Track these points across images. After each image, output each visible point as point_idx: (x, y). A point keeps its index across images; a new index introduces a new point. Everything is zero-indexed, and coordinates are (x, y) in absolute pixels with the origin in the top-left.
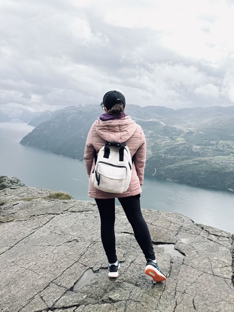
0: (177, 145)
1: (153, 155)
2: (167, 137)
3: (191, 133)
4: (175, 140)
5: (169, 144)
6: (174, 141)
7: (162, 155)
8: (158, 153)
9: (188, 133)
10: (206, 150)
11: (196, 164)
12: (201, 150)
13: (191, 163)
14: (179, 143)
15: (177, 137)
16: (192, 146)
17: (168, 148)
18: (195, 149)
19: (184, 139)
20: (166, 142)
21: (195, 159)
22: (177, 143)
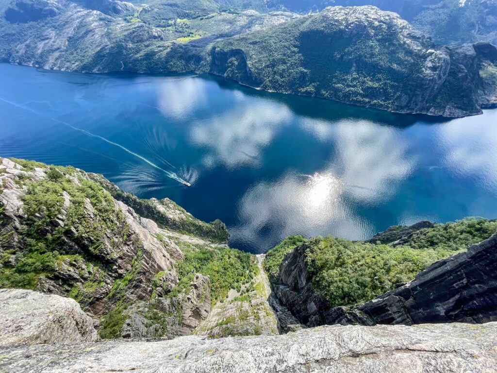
0: (135, 28)
1: (113, 45)
2: (120, 19)
3: (145, 11)
4: (131, 22)
5: (125, 28)
6: (129, 24)
7: (122, 44)
8: (117, 42)
9: (142, 11)
10: (167, 32)
11: (161, 51)
12: (161, 33)
13: (156, 50)
14: (136, 26)
15: (132, 19)
16: (152, 29)
17: (126, 33)
18: (155, 32)
19: (139, 20)
20: (121, 25)
21: (159, 45)
22: (133, 26)
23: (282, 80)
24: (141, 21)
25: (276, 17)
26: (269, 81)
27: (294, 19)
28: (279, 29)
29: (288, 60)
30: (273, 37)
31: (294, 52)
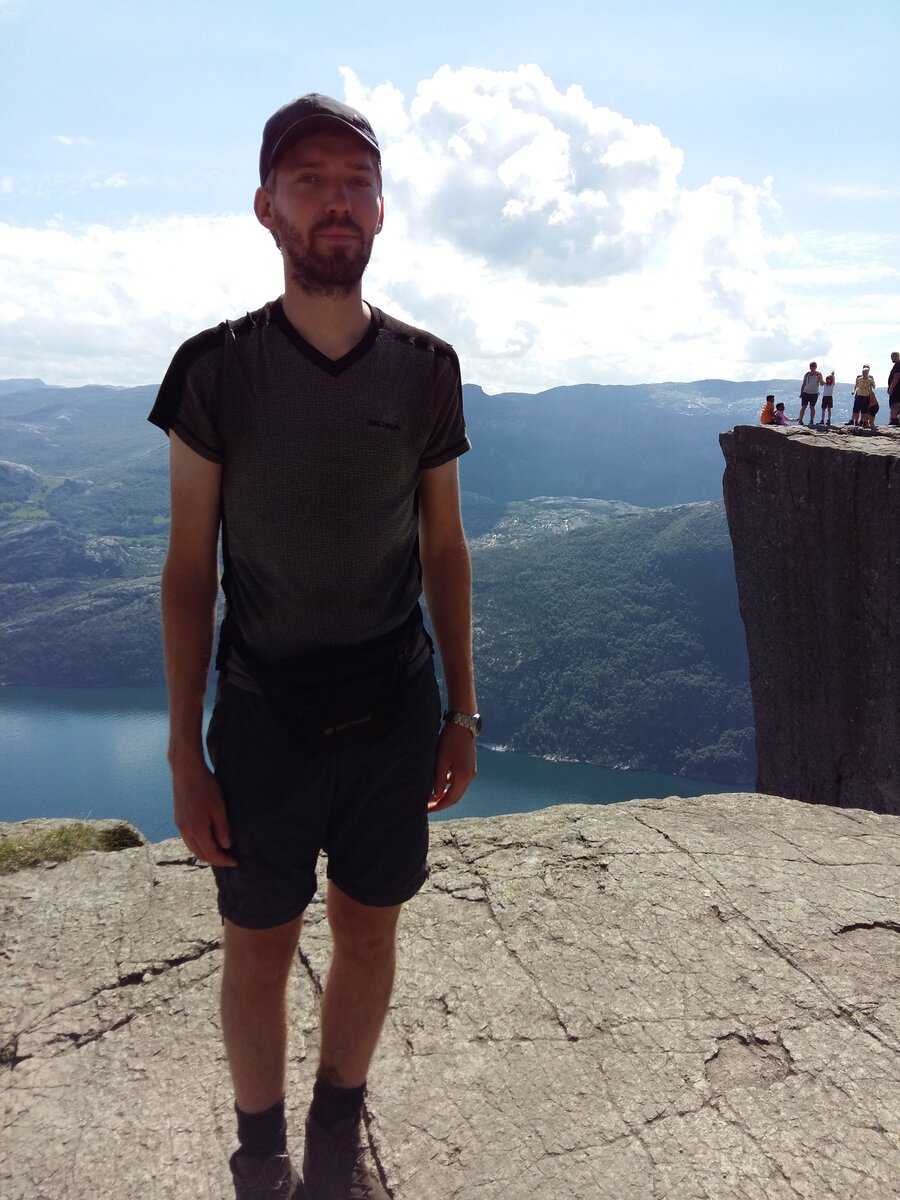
0: (20, 536)
3: (72, 487)
4: (9, 519)
6: (4, 523)
9: (60, 487)
10: (139, 549)
11: (105, 609)
12: (118, 552)
13: (85, 607)
14: (26, 530)
15: (16, 509)
16: (84, 539)
18: (95, 550)
19: (44, 513)
21: (101, 589)
22: (16, 531)
23: (601, 715)
24: (47, 515)
25: (555, 513)
26: (545, 719)
27: (620, 517)
28: (570, 548)
29: (620, 646)
30: (552, 569)
31: (637, 618)
